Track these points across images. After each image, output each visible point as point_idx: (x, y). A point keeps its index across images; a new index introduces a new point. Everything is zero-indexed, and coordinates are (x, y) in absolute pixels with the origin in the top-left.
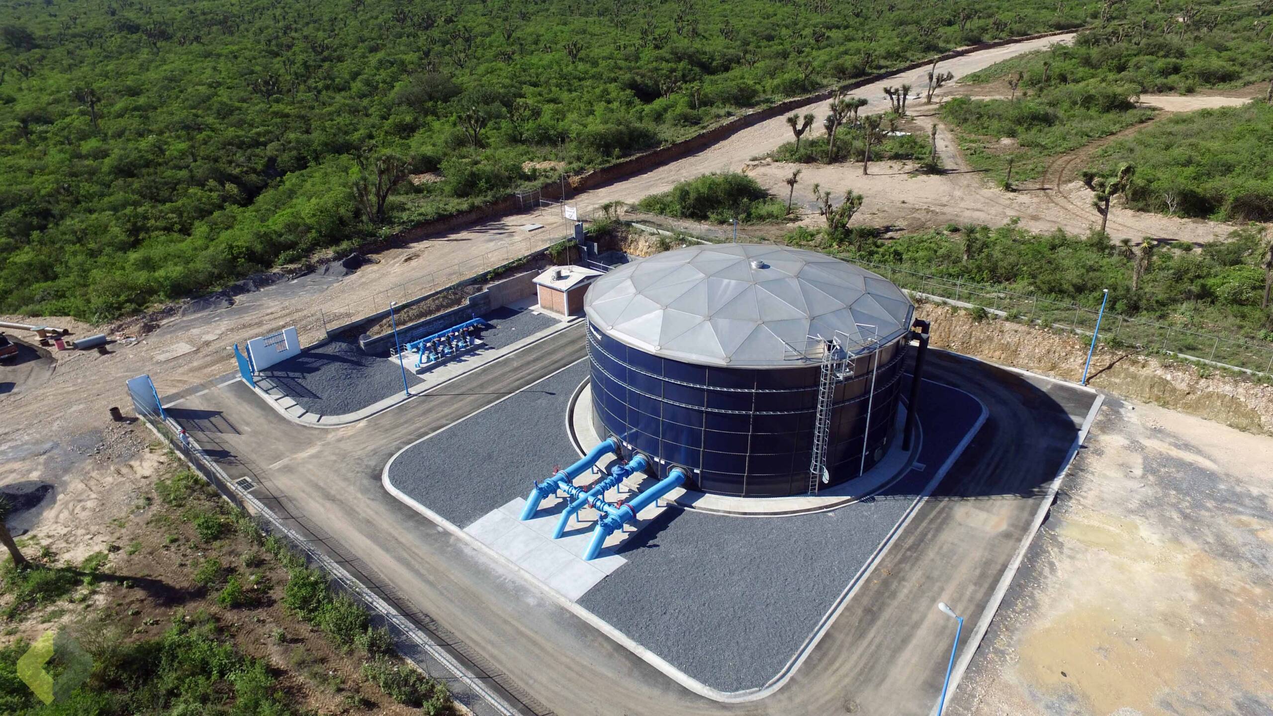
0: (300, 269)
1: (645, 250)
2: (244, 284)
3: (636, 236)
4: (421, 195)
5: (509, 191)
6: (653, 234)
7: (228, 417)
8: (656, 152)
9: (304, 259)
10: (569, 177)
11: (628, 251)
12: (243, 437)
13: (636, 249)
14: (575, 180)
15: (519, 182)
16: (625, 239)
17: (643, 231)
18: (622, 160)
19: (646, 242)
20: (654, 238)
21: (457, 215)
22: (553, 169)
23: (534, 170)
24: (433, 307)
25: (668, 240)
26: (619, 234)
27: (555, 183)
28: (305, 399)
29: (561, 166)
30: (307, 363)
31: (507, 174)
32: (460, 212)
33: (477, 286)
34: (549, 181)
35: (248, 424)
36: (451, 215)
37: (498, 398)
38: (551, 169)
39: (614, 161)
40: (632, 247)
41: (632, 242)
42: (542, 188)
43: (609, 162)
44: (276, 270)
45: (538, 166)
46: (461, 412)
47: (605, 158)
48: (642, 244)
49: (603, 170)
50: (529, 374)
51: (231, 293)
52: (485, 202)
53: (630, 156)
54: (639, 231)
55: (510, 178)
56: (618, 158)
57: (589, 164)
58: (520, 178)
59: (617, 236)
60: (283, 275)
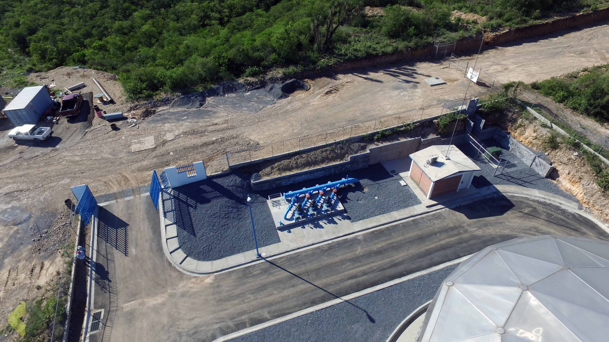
0: (256, 83)
1: (530, 139)
2: (218, 88)
3: (527, 122)
4: (365, 30)
5: (430, 39)
6: (544, 126)
7: (129, 233)
8: (574, 18)
9: (261, 75)
10: (485, 32)
11: (513, 133)
12: (127, 260)
13: (521, 134)
14: (490, 35)
15: (443, 30)
16: (514, 121)
17: (535, 118)
18: (538, 22)
19: (535, 131)
20: (545, 131)
21: (382, 56)
22: (475, 22)
23: (459, 20)
24: (320, 158)
25: (558, 140)
26: (510, 114)
27: (471, 37)
28: (185, 233)
29: (482, 20)
30: (205, 192)
31: (435, 21)
32: (385, 54)
33: (362, 144)
34: (467, 35)
35: (137, 245)
36: (377, 55)
37: (323, 300)
38: (473, 22)
39: (531, 22)
40: (518, 131)
41: (520, 126)
42: (458, 41)
43: (525, 21)
44: (241, 81)
45: (463, 17)
46: (285, 305)
47: (524, 18)
48: (529, 133)
49: (518, 30)
50: (364, 273)
51: (207, 94)
52: (407, 47)
53: (548, 17)
54: (531, 117)
55: (436, 26)
56: (536, 18)
57: (507, 21)
58: (444, 27)
59: (508, 116)
60: (244, 86)
